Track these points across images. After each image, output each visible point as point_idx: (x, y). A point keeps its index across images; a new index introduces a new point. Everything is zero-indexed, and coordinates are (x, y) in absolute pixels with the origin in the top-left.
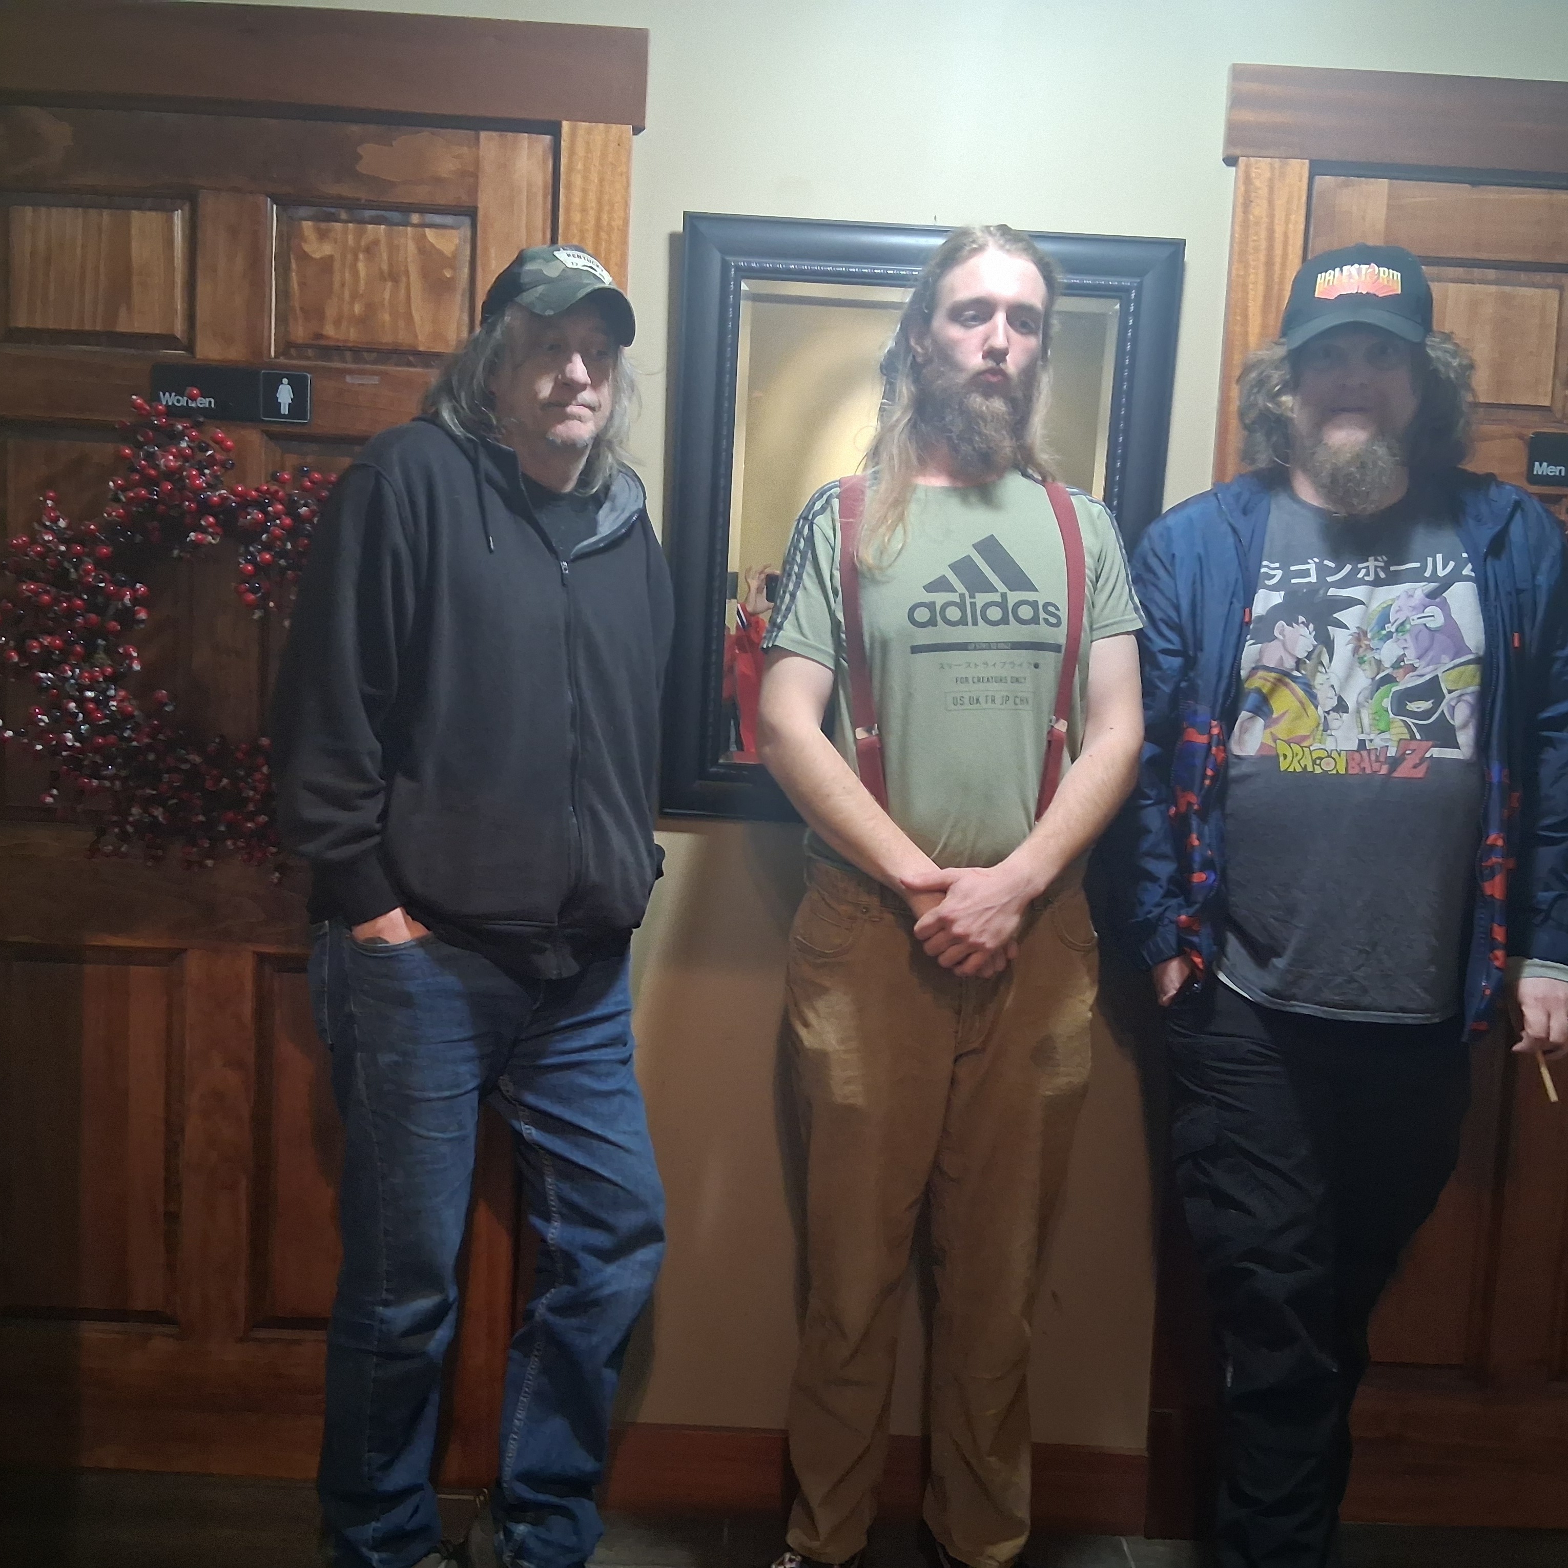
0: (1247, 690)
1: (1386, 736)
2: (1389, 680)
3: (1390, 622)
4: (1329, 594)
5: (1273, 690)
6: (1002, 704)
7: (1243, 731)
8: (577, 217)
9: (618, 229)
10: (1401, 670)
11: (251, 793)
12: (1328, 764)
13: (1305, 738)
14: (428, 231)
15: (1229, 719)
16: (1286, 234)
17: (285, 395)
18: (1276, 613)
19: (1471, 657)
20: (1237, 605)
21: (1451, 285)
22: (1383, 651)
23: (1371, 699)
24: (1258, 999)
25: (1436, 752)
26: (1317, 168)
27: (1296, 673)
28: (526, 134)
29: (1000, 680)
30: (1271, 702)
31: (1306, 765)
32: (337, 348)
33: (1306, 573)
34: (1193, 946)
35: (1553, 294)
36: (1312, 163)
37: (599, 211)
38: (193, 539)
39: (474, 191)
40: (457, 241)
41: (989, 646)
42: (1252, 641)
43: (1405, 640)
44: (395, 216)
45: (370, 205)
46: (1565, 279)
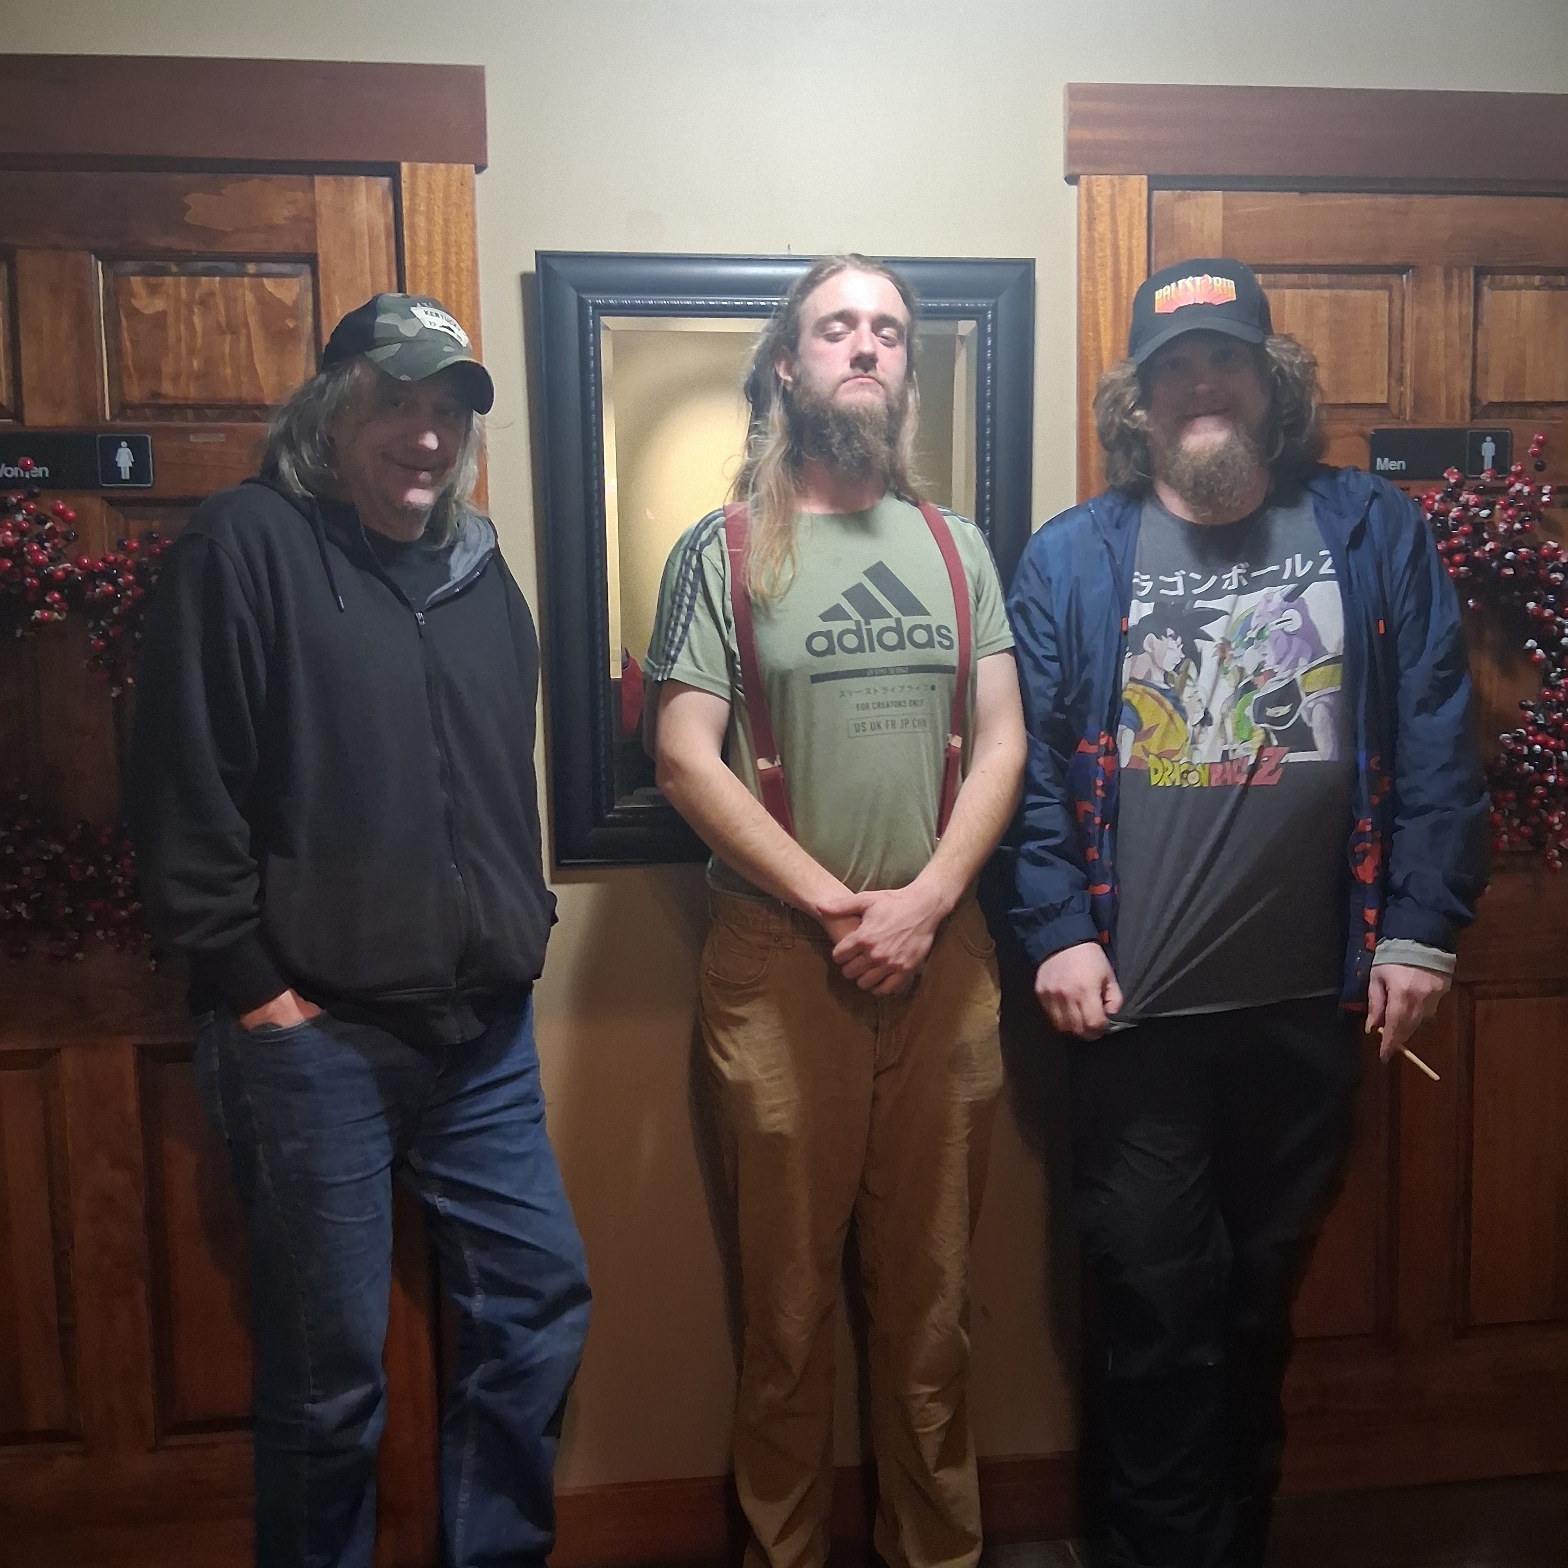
1: (1248, 744)
2: (1250, 688)
3: (1251, 629)
4: (1196, 606)
6: (902, 728)
8: (424, 260)
9: (468, 271)
10: (1261, 677)
11: (120, 880)
12: (1193, 779)
13: (1175, 752)
14: (265, 281)
16: (1130, 249)
17: (124, 458)
18: (1146, 625)
19: (1330, 657)
20: (1116, 617)
21: (1287, 291)
22: (1245, 658)
23: (1235, 708)
25: (1291, 757)
26: (1155, 183)
28: (363, 178)
29: (899, 704)
31: (1175, 780)
32: (176, 406)
33: (1174, 586)
35: (1383, 295)
36: (1150, 179)
37: (446, 253)
38: (39, 616)
39: (312, 236)
40: (297, 289)
41: (887, 671)
42: (1130, 654)
43: (1265, 646)
44: (231, 266)
45: (202, 257)
46: (1392, 279)
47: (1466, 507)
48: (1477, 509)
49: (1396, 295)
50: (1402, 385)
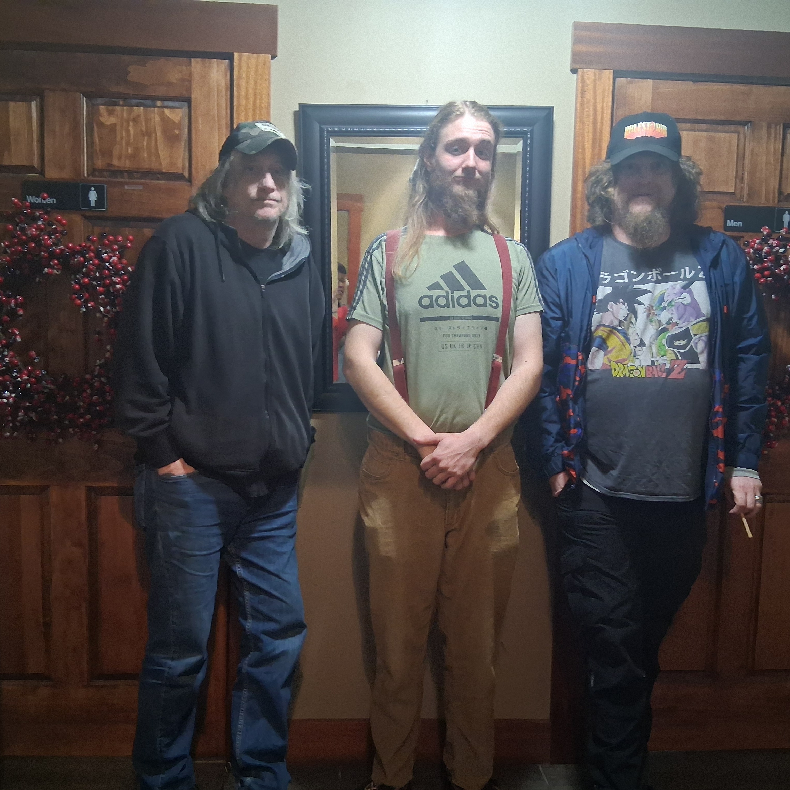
0: (595, 337)
1: (664, 358)
2: (665, 330)
3: (664, 302)
4: (634, 288)
5: (608, 337)
6: (467, 348)
7: (594, 357)
8: (243, 102)
9: (265, 108)
10: (671, 325)
11: (82, 404)
12: (636, 373)
13: (625, 360)
14: (165, 110)
15: (586, 352)
16: (602, 108)
17: (93, 196)
18: (608, 298)
19: (704, 318)
20: (589, 295)
22: (661, 315)
23: (657, 340)
24: (603, 492)
25: (689, 366)
26: (617, 74)
27: (619, 328)
28: (215, 60)
29: (467, 336)
30: (607, 343)
31: (625, 374)
32: (120, 171)
33: (622, 278)
34: (570, 466)
35: (735, 136)
36: (615, 72)
37: (255, 99)
38: (47, 271)
39: (189, 89)
40: (181, 115)
41: (461, 318)
42: (597, 312)
43: (672, 310)
44: (149, 102)
45: (135, 97)
46: (740, 128)
47: (772, 247)
48: (778, 248)
49: (742, 136)
50: (742, 183)
